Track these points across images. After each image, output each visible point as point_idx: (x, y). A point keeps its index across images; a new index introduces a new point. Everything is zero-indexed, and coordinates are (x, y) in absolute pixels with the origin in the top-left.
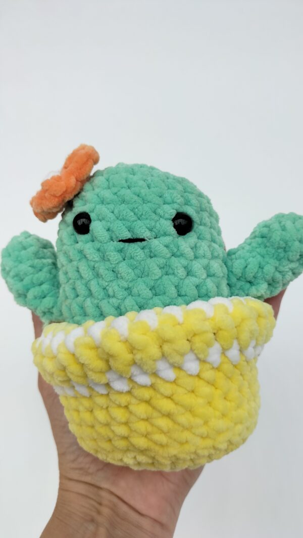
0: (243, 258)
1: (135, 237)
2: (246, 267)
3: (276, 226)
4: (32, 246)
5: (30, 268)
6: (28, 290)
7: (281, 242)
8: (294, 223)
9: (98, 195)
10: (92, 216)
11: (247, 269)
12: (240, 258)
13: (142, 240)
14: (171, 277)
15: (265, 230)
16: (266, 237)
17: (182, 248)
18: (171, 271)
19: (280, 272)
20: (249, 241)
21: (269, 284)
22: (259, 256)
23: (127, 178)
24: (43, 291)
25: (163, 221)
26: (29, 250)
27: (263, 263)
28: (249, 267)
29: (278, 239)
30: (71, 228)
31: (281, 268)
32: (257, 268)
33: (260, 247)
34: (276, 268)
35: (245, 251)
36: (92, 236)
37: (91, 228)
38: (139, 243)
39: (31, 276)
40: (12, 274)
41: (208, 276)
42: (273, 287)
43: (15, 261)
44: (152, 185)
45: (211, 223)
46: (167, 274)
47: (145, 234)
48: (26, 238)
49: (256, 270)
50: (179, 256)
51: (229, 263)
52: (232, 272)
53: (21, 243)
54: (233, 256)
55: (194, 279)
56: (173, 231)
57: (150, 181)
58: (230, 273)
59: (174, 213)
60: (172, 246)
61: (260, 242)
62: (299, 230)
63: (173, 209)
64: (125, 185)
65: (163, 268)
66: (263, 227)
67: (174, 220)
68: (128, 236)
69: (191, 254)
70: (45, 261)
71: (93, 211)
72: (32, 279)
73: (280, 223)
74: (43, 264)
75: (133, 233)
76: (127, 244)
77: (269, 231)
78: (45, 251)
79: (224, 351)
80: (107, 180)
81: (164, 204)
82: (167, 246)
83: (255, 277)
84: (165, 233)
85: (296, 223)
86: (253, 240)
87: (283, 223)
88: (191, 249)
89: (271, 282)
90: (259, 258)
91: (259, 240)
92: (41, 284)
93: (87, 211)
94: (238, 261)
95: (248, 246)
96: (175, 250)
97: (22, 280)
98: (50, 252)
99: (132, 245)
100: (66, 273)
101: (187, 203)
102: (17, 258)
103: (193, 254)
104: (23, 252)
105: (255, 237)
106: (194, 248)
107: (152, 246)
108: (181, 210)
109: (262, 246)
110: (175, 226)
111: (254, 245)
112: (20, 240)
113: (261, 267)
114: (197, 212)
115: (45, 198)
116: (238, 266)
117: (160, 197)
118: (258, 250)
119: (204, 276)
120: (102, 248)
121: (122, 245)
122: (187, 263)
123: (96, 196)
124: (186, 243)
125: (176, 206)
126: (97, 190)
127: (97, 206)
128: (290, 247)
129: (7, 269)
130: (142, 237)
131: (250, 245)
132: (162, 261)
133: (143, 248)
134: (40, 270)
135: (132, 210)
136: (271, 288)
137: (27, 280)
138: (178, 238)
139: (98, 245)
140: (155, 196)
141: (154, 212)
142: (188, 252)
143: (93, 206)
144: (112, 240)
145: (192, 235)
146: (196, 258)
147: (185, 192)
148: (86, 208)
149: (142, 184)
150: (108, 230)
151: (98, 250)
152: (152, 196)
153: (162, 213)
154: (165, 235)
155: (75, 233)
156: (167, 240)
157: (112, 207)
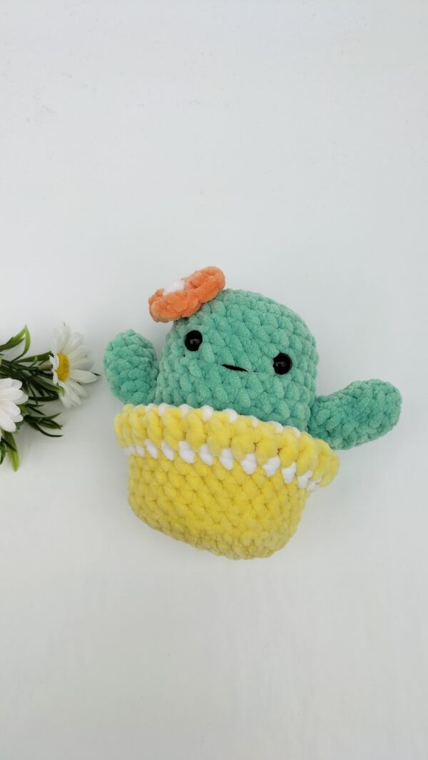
0: (330, 409)
1: (238, 366)
2: (330, 418)
3: (369, 392)
4: (134, 343)
6: (122, 383)
7: (368, 409)
8: (386, 394)
9: (214, 320)
10: (205, 338)
11: (329, 421)
12: (327, 408)
13: (241, 370)
15: (359, 391)
16: (357, 398)
17: (276, 386)
18: (258, 405)
19: (357, 433)
20: (340, 395)
21: (344, 440)
22: (343, 413)
23: (244, 311)
25: (265, 358)
26: (130, 346)
27: (345, 421)
28: (331, 419)
29: (366, 405)
30: (181, 342)
31: (359, 430)
32: (338, 423)
33: (348, 405)
34: (355, 429)
35: (334, 404)
36: (200, 355)
37: (200, 348)
38: (240, 372)
40: (111, 366)
41: (291, 416)
42: (347, 443)
45: (308, 366)
46: (256, 406)
47: (248, 366)
48: (130, 336)
49: (336, 425)
50: (271, 393)
51: (316, 410)
52: (315, 418)
53: (124, 339)
54: (322, 404)
56: (272, 369)
57: (264, 317)
58: (313, 419)
59: (276, 353)
60: (267, 382)
61: (350, 401)
62: (387, 403)
63: (277, 349)
64: (241, 318)
65: (254, 400)
66: (358, 388)
67: (275, 359)
68: (232, 363)
70: (142, 359)
71: (206, 333)
73: (374, 390)
74: (141, 362)
75: (237, 362)
76: (229, 370)
77: (362, 394)
78: (144, 349)
79: (281, 467)
80: (226, 308)
81: (271, 342)
82: (263, 382)
83: (334, 430)
84: (265, 370)
85: (388, 396)
86: (345, 396)
87: (376, 391)
88: (284, 389)
89: (347, 438)
90: (344, 415)
91: (350, 398)
92: (135, 380)
93: (201, 331)
94: (325, 411)
95: (338, 400)
96: (269, 386)
98: (149, 352)
99: (233, 372)
100: (166, 379)
101: (291, 346)
102: (118, 353)
103: (283, 393)
104: (125, 348)
105: (347, 394)
106: (287, 389)
107: (251, 379)
108: (284, 352)
109: (350, 405)
110: (274, 366)
111: (344, 401)
112: (124, 336)
113: (342, 424)
114: (298, 356)
115: (166, 309)
116: (322, 415)
117: (270, 335)
118: (346, 408)
119: (288, 415)
120: (206, 368)
121: (224, 369)
122: (275, 401)
123: (212, 320)
124: (280, 383)
125: (280, 347)
126: (214, 315)
127: (211, 331)
128: (373, 416)
129: (108, 361)
130: (243, 367)
131: (340, 399)
132: (254, 395)
133: (241, 378)
134: (137, 367)
135: (242, 342)
136: (345, 443)
137: (123, 374)
138: (274, 376)
139: (202, 364)
140: (264, 333)
141: (261, 349)
142: (280, 391)
143: (207, 328)
144: (217, 362)
145: (287, 377)
146: (285, 397)
147: (293, 333)
148: (201, 329)
149: (256, 320)
150: (216, 354)
151: (202, 369)
152: (262, 333)
153: (266, 350)
154: (265, 371)
155: (184, 346)
156: (264, 377)
157: (225, 335)
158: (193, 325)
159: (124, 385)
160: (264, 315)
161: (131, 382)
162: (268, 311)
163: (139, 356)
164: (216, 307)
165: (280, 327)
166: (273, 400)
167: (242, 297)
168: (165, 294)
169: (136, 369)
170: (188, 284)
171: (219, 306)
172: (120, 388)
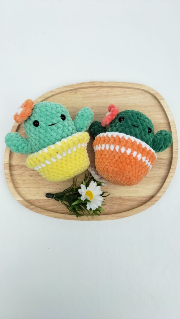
1: (53, 123)
10: (39, 121)
13: (55, 124)
25: (58, 118)
30: (33, 126)
36: (41, 126)
37: (39, 124)
38: (55, 125)
41: (73, 130)
47: (55, 122)
50: (65, 126)
51: (76, 125)
54: (76, 123)
55: (70, 131)
56: (62, 120)
60: (62, 124)
63: (60, 114)
64: (45, 110)
67: (61, 117)
68: (51, 124)
73: (85, 111)
76: (51, 126)
80: (40, 110)
81: (57, 113)
82: (61, 125)
83: (83, 127)
88: (67, 123)
99: (53, 126)
101: (63, 111)
108: (62, 114)
114: (65, 113)
120: (45, 129)
123: (38, 115)
124: (65, 122)
126: (38, 113)
127: (40, 118)
132: (61, 129)
135: (50, 117)
139: (43, 128)
140: (54, 111)
141: (56, 116)
142: (67, 125)
143: (38, 118)
144: (46, 126)
145: (66, 120)
146: (69, 126)
147: (61, 108)
148: (36, 119)
149: (50, 109)
150: (45, 124)
151: (44, 130)
152: (53, 111)
153: (57, 116)
154: (60, 121)
155: (34, 127)
156: (61, 123)
157: (44, 117)
158: (33, 119)
159: (19, 148)
160: (51, 106)
161: (21, 146)
162: (51, 105)
163: (17, 138)
164: (36, 111)
165: (57, 108)
166: (67, 128)
167: (41, 105)
168: (19, 114)
169: (19, 142)
170: (24, 107)
171: (37, 110)
172: (18, 150)
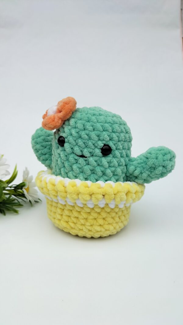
0: (135, 166)
1: (83, 155)
2: (135, 170)
3: (154, 156)
4: (43, 136)
5: (41, 147)
6: (40, 156)
7: (153, 165)
14: (95, 175)
16: (148, 159)
17: (103, 162)
18: (95, 172)
23: (84, 124)
24: (46, 158)
25: (97, 149)
27: (143, 172)
29: (152, 163)
30: (57, 141)
31: (151, 176)
33: (144, 163)
34: (149, 175)
36: (65, 149)
37: (64, 145)
38: (84, 158)
39: (42, 150)
41: (114, 175)
43: (35, 143)
44: (96, 129)
47: (88, 155)
48: (41, 131)
50: (101, 166)
51: (128, 166)
53: (38, 134)
54: (132, 163)
57: (95, 126)
58: (127, 171)
60: (98, 161)
61: (145, 161)
62: (164, 161)
63: (102, 143)
65: (92, 170)
66: (149, 153)
67: (102, 149)
68: (80, 154)
69: (107, 165)
71: (66, 138)
72: (42, 151)
74: (47, 145)
75: (83, 153)
77: (150, 157)
80: (76, 123)
81: (99, 140)
82: (96, 161)
84: (96, 155)
88: (108, 163)
90: (142, 168)
91: (145, 159)
92: (45, 154)
93: (64, 136)
96: (100, 163)
97: (38, 152)
99: (81, 158)
106: (109, 163)
107: (89, 160)
110: (102, 152)
113: (141, 173)
116: (131, 168)
117: (98, 136)
118: (143, 165)
121: (77, 157)
122: (103, 170)
123: (69, 130)
124: (105, 160)
125: (104, 142)
127: (69, 136)
132: (92, 167)
133: (86, 160)
134: (46, 148)
135: (84, 143)
138: (102, 157)
140: (95, 136)
141: (94, 145)
142: (105, 164)
144: (73, 152)
145: (110, 156)
146: (110, 166)
147: (112, 132)
149: (91, 128)
150: (71, 149)
151: (66, 156)
153: (97, 145)
155: (58, 144)
156: (97, 158)
158: (61, 133)
162: (98, 121)
164: (71, 122)
165: (104, 130)
